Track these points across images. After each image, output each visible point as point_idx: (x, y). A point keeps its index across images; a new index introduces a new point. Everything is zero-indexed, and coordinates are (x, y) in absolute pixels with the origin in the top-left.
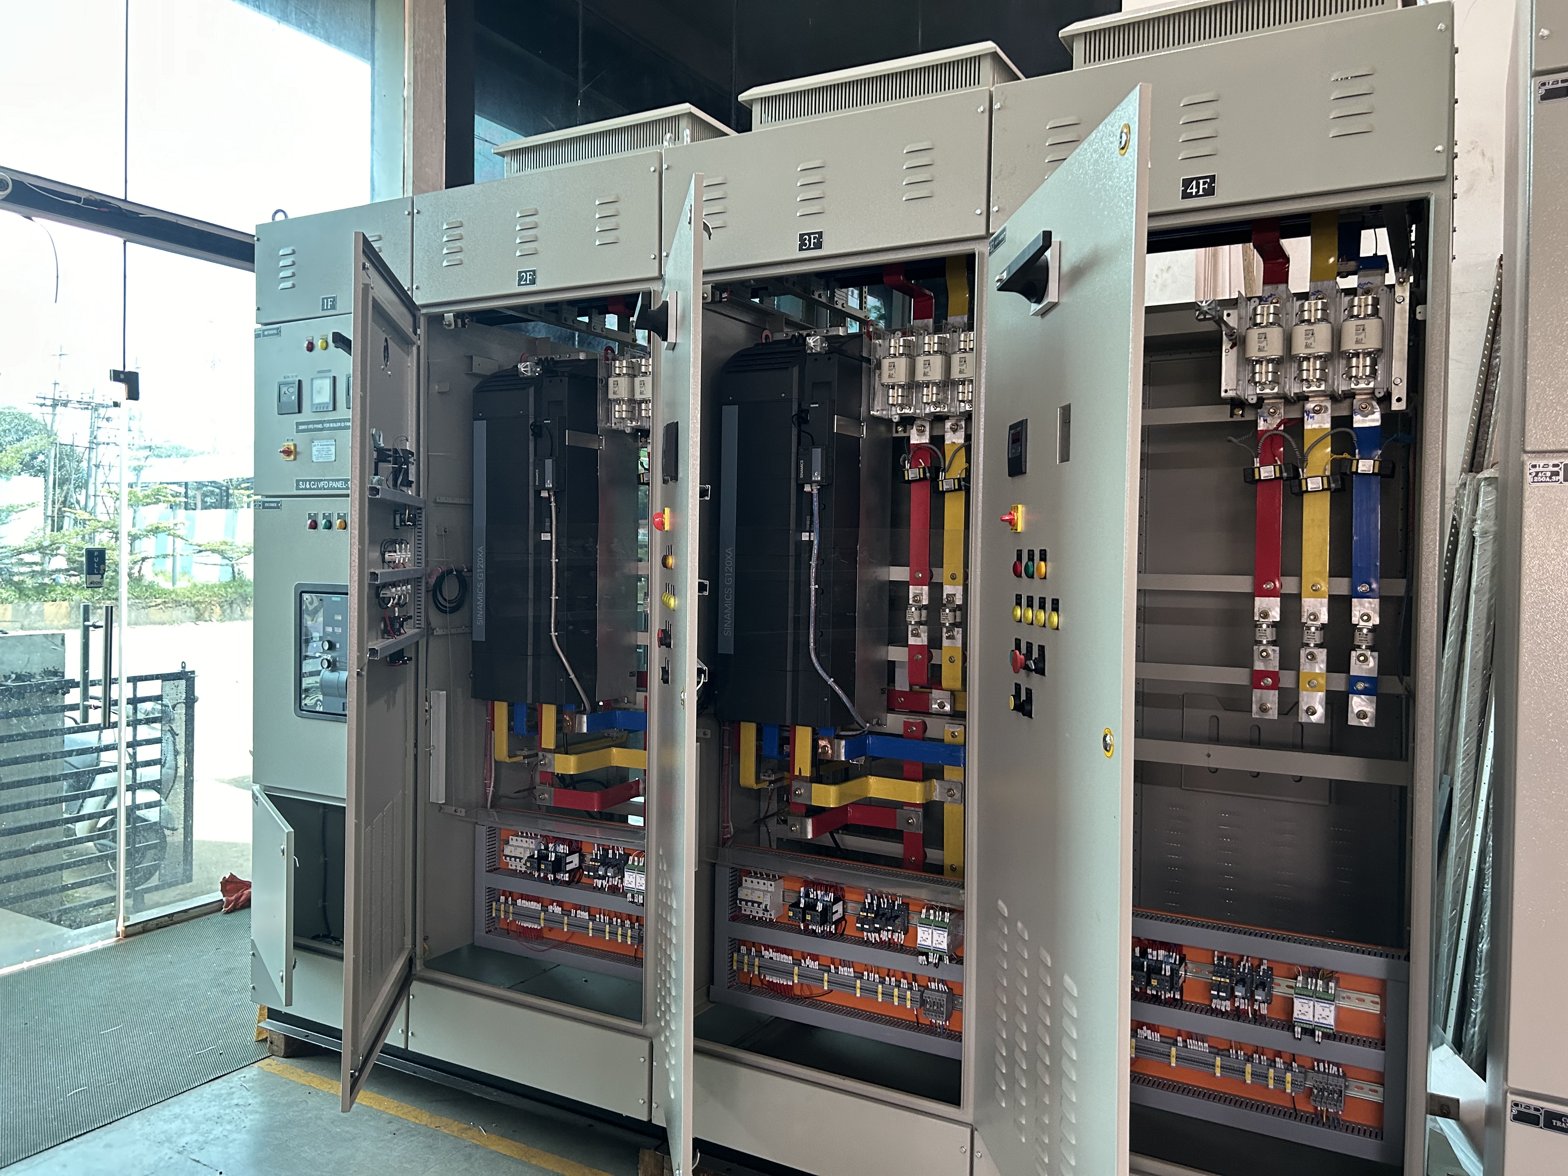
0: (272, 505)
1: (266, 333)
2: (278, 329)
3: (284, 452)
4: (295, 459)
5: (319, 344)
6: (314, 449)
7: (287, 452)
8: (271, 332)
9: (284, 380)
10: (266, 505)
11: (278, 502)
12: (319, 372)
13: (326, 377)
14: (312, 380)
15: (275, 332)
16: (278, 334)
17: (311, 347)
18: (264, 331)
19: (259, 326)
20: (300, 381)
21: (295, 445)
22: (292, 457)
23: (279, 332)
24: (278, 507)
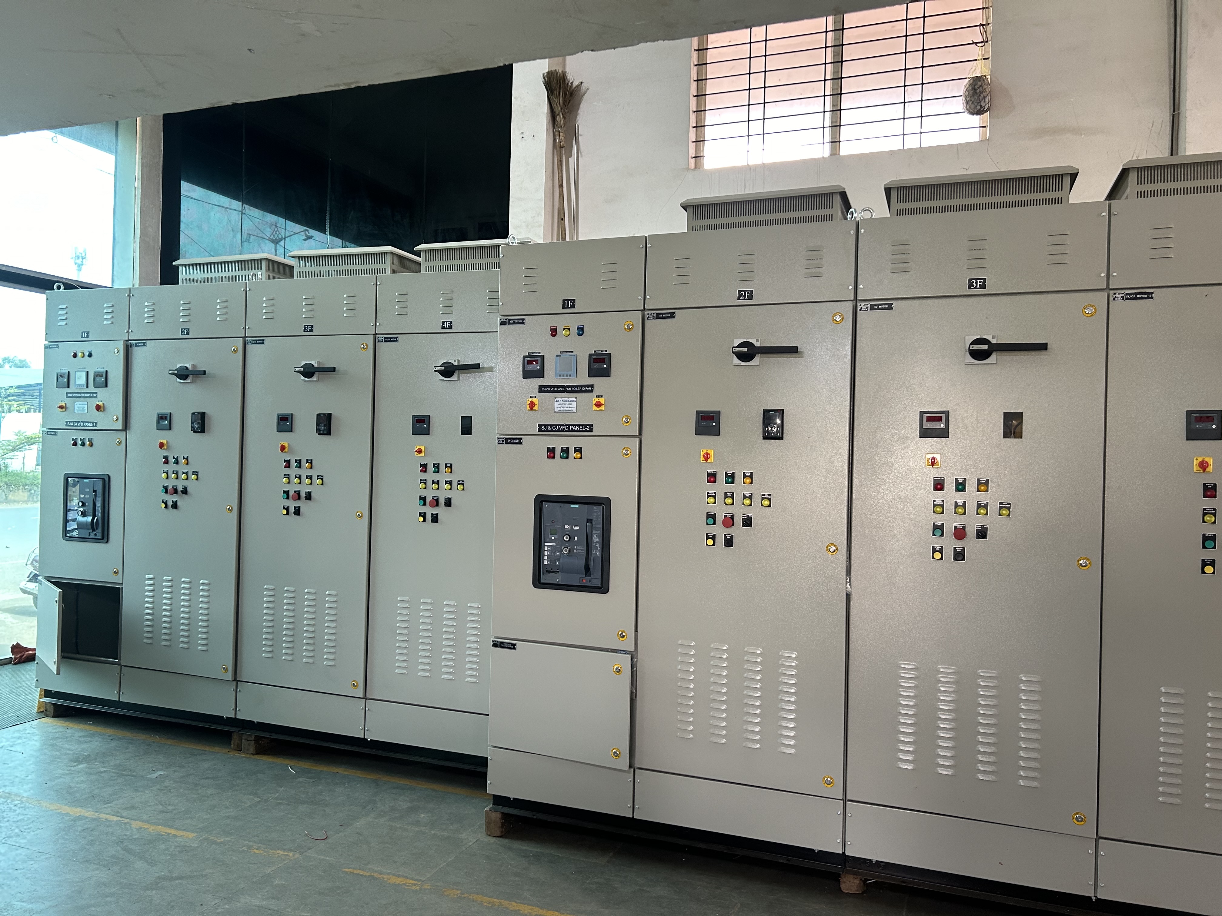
0: (52, 433)
1: (50, 346)
2: (57, 345)
3: (59, 407)
4: (65, 411)
5: (80, 355)
6: (76, 406)
7: (61, 407)
8: (54, 346)
9: (60, 371)
10: (49, 433)
11: (56, 432)
12: (79, 368)
13: (83, 371)
14: (76, 372)
15: (56, 346)
16: (57, 348)
17: (75, 356)
18: (49, 345)
19: (47, 342)
20: (69, 372)
21: (66, 404)
22: (64, 410)
23: (57, 347)
24: (55, 435)
